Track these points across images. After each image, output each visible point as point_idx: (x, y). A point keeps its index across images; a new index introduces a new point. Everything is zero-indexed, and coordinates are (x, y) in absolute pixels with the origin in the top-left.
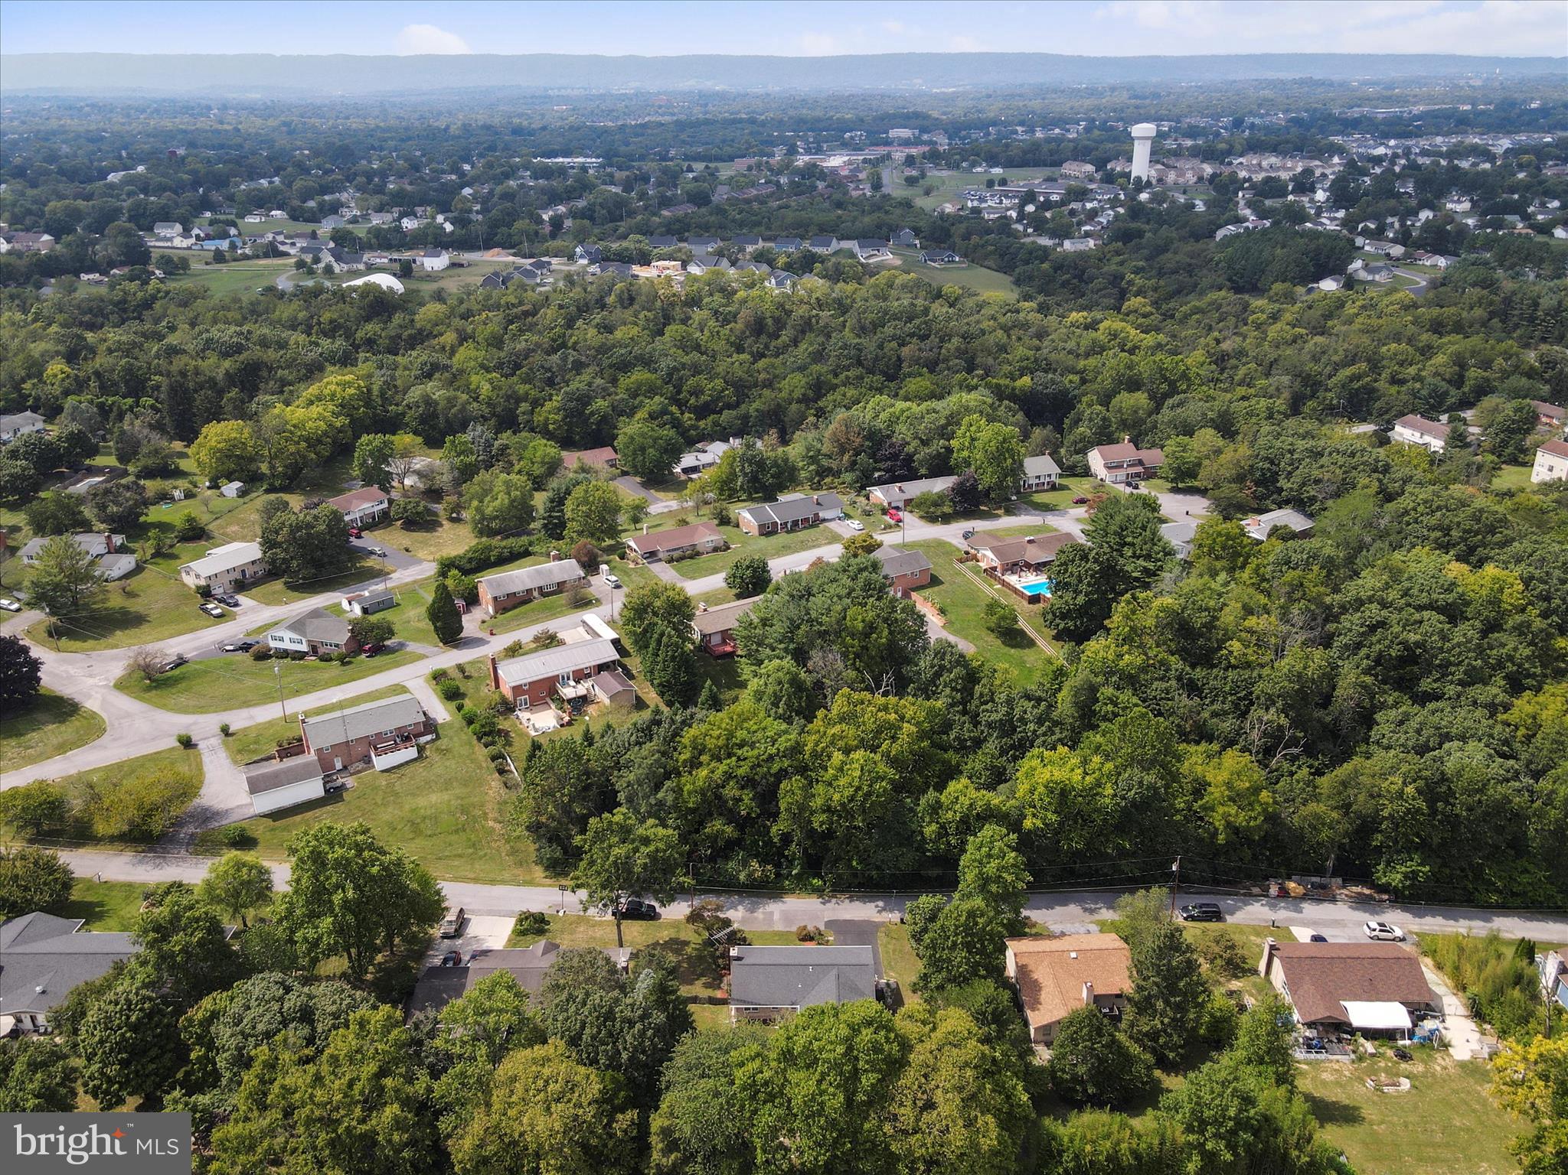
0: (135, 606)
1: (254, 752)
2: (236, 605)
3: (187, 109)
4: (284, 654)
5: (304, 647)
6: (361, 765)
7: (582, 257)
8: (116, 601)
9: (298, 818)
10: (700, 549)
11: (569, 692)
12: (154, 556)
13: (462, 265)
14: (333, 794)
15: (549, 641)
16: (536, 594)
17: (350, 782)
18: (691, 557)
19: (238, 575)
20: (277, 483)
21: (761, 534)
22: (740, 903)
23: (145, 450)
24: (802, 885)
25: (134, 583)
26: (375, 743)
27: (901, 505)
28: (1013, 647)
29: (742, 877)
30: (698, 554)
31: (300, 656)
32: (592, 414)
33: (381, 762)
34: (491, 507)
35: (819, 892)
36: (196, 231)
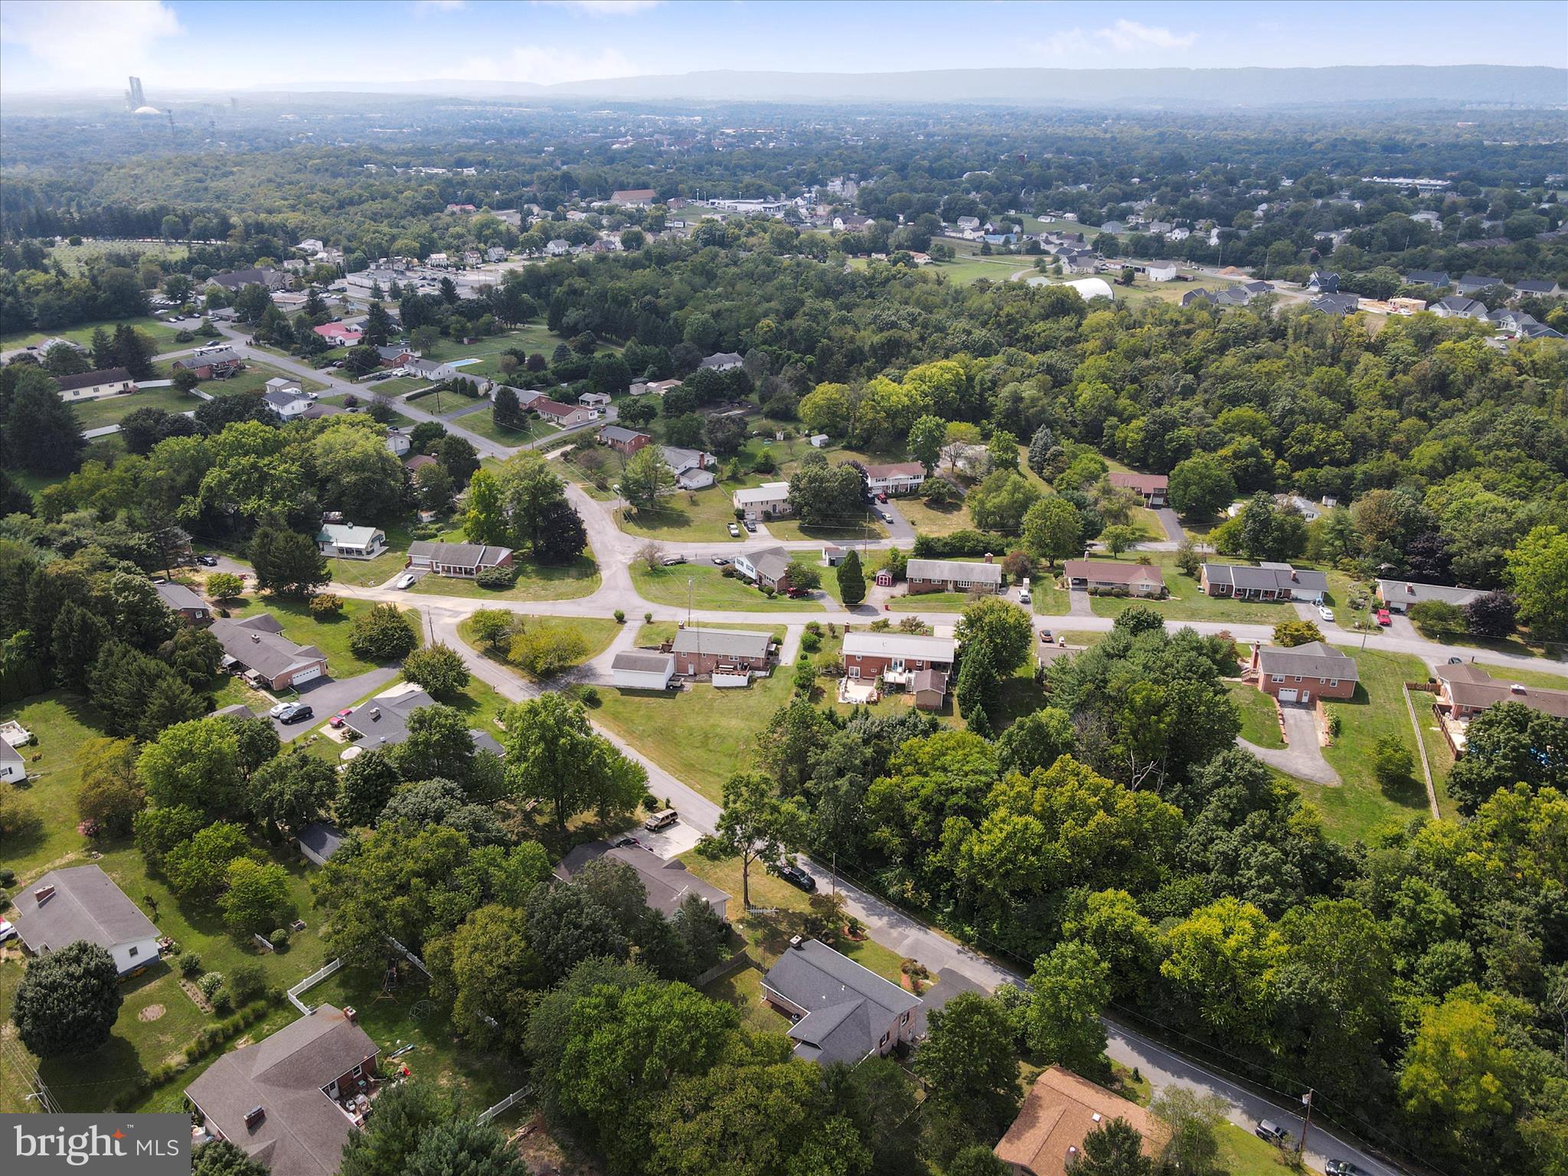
0: (691, 513)
1: (651, 640)
2: (753, 531)
3: (1087, 118)
4: (742, 577)
5: (753, 575)
6: (705, 677)
7: (1314, 283)
8: (680, 505)
9: (637, 699)
10: (1132, 590)
11: (891, 677)
12: (729, 478)
13: (1186, 279)
14: (671, 691)
15: (913, 628)
16: (950, 586)
17: (689, 686)
18: (1118, 596)
19: (766, 508)
20: (854, 442)
21: (1212, 594)
22: (890, 914)
23: (777, 396)
24: (954, 925)
25: (700, 495)
26: (719, 663)
27: (1403, 607)
28: (1392, 798)
29: (892, 891)
30: (1127, 594)
31: (749, 581)
32: (1171, 440)
33: (719, 680)
34: (992, 502)
35: (965, 940)
36: (988, 226)
